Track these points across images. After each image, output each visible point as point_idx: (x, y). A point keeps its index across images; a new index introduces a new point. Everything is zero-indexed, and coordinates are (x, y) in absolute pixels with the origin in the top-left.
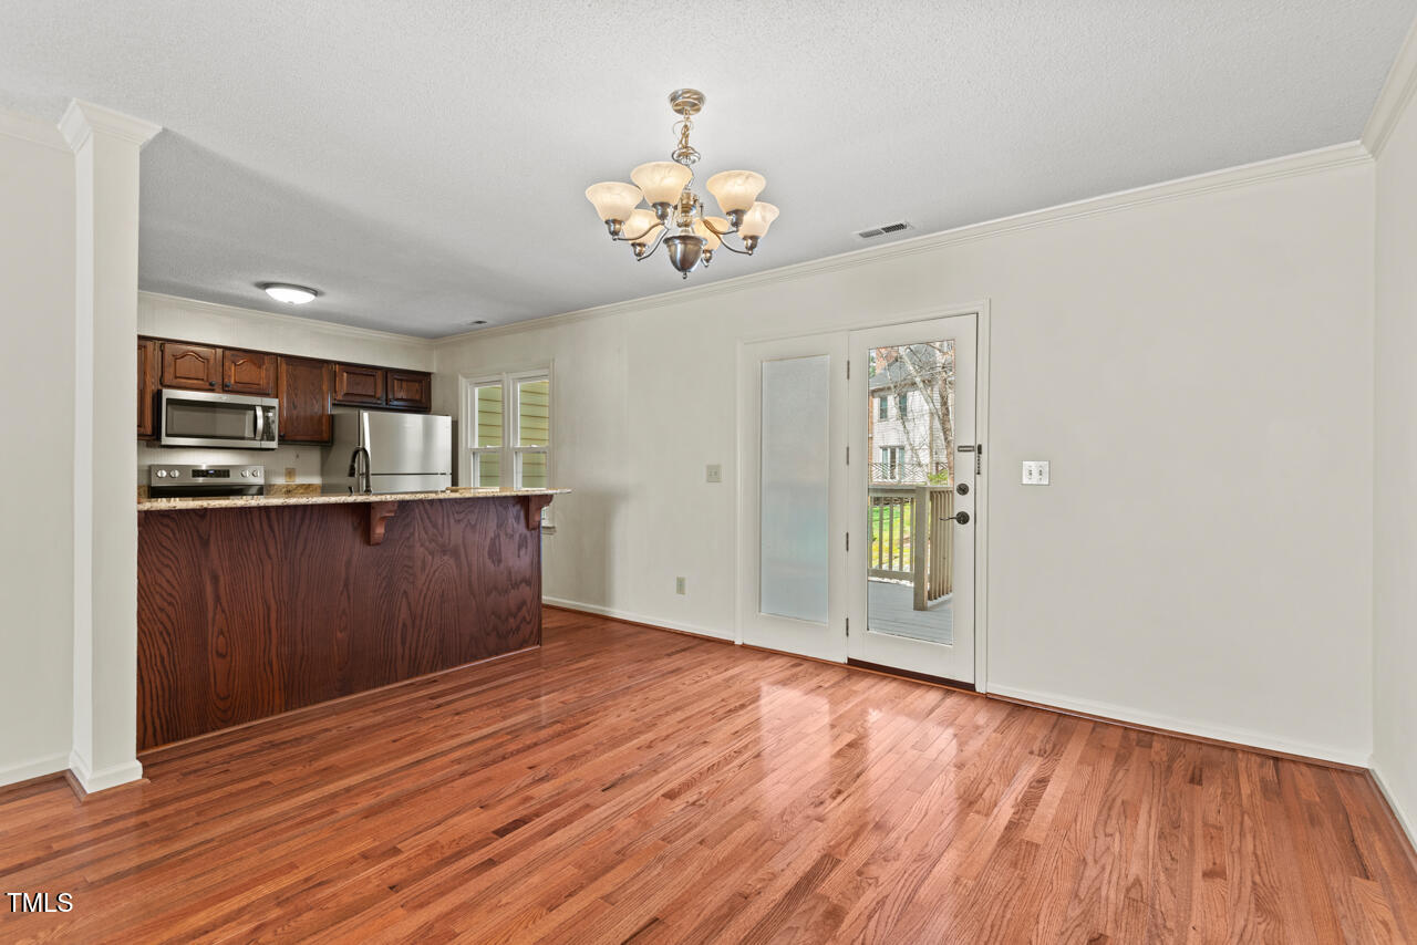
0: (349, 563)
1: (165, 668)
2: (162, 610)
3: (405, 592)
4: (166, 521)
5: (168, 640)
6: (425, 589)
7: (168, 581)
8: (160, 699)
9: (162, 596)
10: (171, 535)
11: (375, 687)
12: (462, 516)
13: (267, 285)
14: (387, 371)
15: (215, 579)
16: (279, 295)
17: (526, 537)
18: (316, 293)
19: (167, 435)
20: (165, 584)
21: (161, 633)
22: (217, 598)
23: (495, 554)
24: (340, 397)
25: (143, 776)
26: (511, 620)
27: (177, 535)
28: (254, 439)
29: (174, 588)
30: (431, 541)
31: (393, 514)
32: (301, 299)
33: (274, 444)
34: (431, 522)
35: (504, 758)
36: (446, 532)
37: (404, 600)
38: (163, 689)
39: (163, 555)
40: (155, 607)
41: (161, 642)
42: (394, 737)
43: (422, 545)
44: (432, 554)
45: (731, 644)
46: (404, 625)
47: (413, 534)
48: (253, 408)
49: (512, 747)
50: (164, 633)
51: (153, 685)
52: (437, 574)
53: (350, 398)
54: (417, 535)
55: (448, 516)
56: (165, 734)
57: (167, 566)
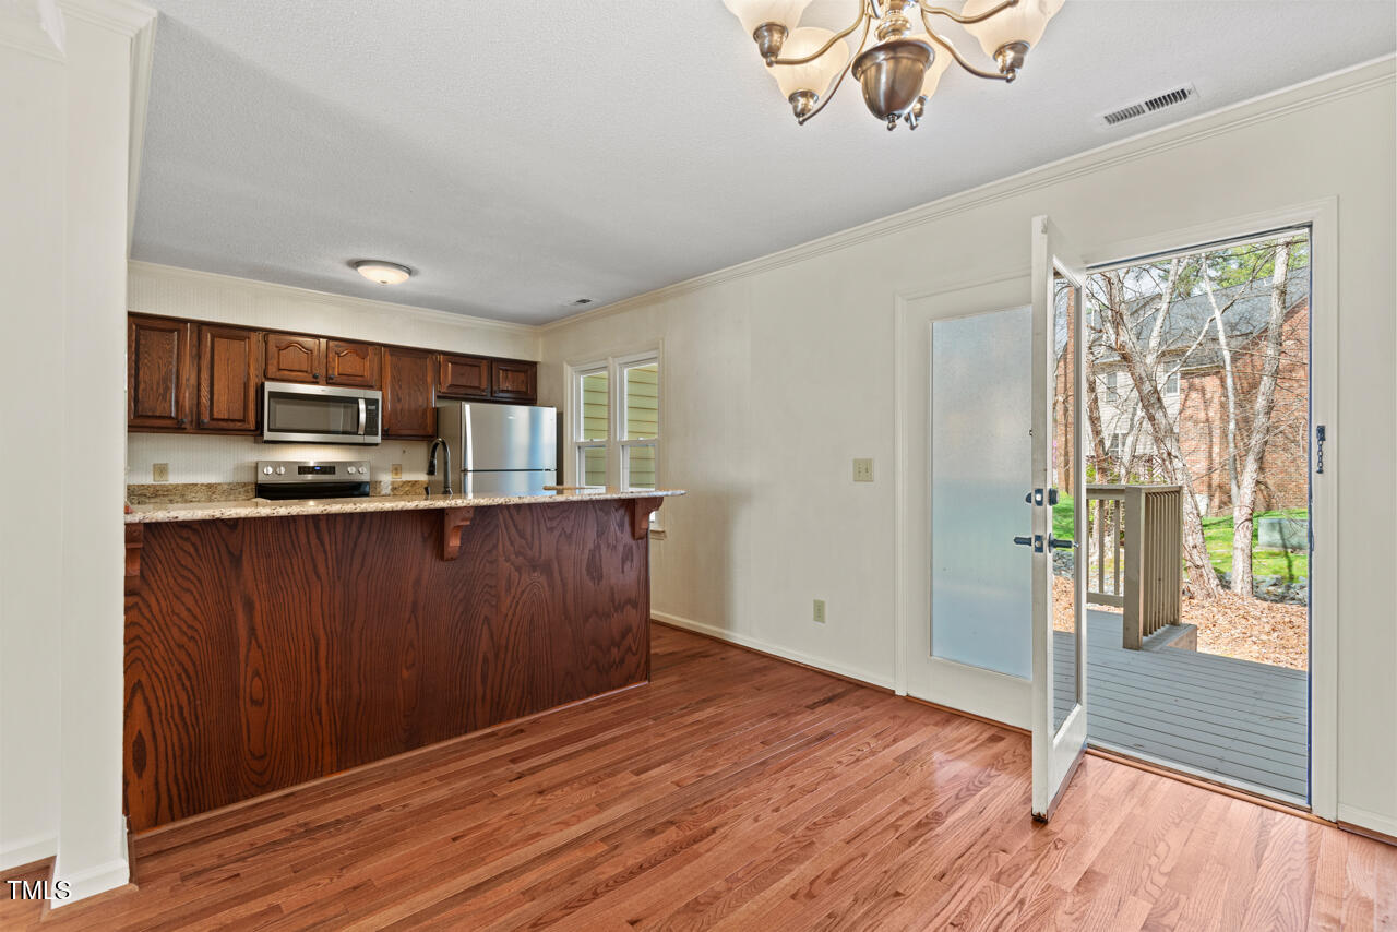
0: (418, 582)
1: (183, 719)
2: (181, 647)
3: (486, 617)
4: (185, 533)
5: (188, 684)
6: (510, 614)
7: (189, 610)
8: (178, 761)
9: (180, 628)
10: (192, 550)
11: (449, 738)
12: (555, 523)
13: (357, 264)
14: (492, 361)
15: (249, 606)
16: (373, 275)
17: (632, 547)
18: (410, 271)
19: (270, 430)
20: (185, 614)
21: (180, 677)
22: (252, 630)
23: (595, 571)
24: (444, 390)
25: (131, 880)
26: (614, 650)
27: (201, 552)
28: (356, 434)
29: (195, 617)
30: (518, 554)
31: (468, 523)
32: (394, 278)
33: (378, 439)
34: (517, 529)
35: (596, 895)
36: (537, 543)
37: (485, 627)
38: (182, 749)
39: (182, 576)
40: (172, 644)
41: (179, 687)
42: (453, 833)
43: (507, 560)
44: (518, 569)
45: (892, 693)
46: (486, 660)
47: (495, 546)
48: (355, 401)
49: (609, 870)
50: (184, 675)
51: (169, 742)
52: (525, 595)
53: (455, 390)
54: (500, 546)
55: (539, 524)
56: (184, 805)
57: (188, 590)
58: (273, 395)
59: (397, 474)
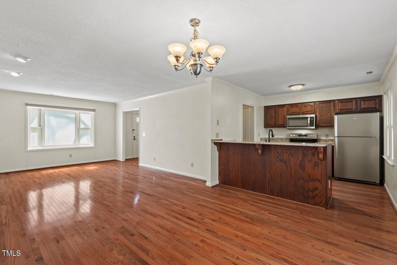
0: (254, 158)
3: (269, 170)
6: (275, 171)
11: (261, 193)
12: (288, 151)
13: (290, 86)
14: (356, 99)
15: (230, 156)
17: (318, 162)
18: (303, 85)
19: (288, 126)
23: (303, 167)
24: (338, 111)
26: (310, 193)
28: (308, 126)
30: (277, 157)
32: (300, 87)
33: (314, 128)
34: (277, 151)
36: (282, 155)
37: (269, 172)
43: (274, 158)
44: (277, 161)
46: (269, 179)
47: (271, 154)
48: (307, 118)
52: (279, 168)
53: (342, 111)
54: (272, 155)
55: (283, 151)
57: (225, 153)
58: (288, 118)
59: (327, 137)
